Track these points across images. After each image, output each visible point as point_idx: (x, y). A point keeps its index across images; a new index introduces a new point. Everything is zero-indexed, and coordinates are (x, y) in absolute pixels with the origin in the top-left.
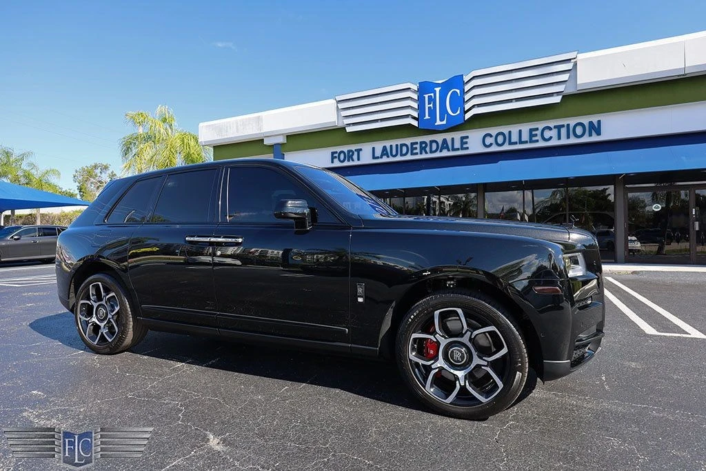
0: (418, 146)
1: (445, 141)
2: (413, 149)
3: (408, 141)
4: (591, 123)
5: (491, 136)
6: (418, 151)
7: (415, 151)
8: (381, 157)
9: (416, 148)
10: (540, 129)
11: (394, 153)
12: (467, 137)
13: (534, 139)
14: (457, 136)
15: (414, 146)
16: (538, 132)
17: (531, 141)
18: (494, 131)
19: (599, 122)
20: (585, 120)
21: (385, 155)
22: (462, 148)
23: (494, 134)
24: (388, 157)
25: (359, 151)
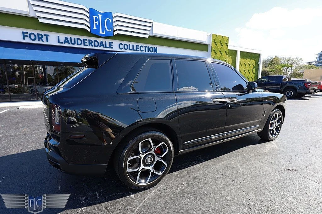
0: (87, 41)
1: (102, 42)
2: (84, 43)
3: (82, 38)
4: (154, 48)
5: (122, 45)
6: (88, 44)
7: (86, 44)
8: (65, 43)
9: (86, 43)
10: (140, 46)
11: (73, 42)
12: (112, 43)
13: (138, 49)
14: (108, 41)
15: (85, 41)
16: (139, 47)
17: (137, 50)
18: (124, 43)
19: (157, 48)
20: (153, 46)
21: (67, 42)
22: (110, 48)
23: (124, 44)
24: (69, 44)
25: (47, 36)
